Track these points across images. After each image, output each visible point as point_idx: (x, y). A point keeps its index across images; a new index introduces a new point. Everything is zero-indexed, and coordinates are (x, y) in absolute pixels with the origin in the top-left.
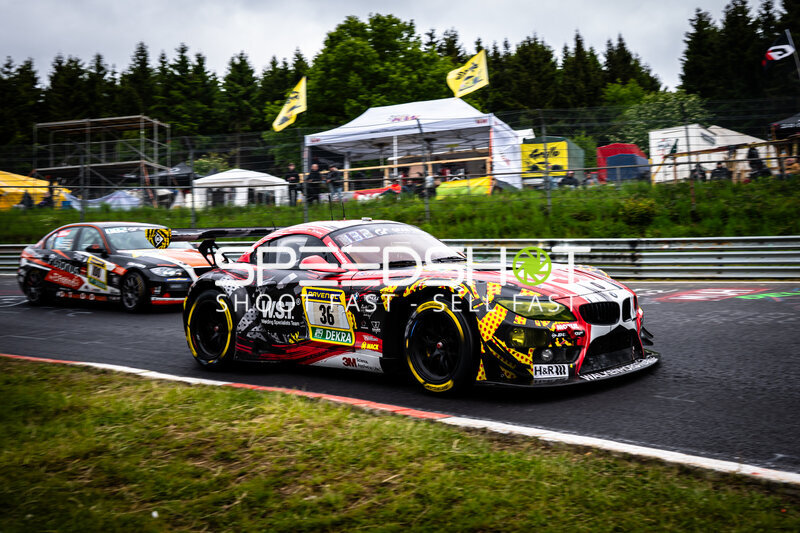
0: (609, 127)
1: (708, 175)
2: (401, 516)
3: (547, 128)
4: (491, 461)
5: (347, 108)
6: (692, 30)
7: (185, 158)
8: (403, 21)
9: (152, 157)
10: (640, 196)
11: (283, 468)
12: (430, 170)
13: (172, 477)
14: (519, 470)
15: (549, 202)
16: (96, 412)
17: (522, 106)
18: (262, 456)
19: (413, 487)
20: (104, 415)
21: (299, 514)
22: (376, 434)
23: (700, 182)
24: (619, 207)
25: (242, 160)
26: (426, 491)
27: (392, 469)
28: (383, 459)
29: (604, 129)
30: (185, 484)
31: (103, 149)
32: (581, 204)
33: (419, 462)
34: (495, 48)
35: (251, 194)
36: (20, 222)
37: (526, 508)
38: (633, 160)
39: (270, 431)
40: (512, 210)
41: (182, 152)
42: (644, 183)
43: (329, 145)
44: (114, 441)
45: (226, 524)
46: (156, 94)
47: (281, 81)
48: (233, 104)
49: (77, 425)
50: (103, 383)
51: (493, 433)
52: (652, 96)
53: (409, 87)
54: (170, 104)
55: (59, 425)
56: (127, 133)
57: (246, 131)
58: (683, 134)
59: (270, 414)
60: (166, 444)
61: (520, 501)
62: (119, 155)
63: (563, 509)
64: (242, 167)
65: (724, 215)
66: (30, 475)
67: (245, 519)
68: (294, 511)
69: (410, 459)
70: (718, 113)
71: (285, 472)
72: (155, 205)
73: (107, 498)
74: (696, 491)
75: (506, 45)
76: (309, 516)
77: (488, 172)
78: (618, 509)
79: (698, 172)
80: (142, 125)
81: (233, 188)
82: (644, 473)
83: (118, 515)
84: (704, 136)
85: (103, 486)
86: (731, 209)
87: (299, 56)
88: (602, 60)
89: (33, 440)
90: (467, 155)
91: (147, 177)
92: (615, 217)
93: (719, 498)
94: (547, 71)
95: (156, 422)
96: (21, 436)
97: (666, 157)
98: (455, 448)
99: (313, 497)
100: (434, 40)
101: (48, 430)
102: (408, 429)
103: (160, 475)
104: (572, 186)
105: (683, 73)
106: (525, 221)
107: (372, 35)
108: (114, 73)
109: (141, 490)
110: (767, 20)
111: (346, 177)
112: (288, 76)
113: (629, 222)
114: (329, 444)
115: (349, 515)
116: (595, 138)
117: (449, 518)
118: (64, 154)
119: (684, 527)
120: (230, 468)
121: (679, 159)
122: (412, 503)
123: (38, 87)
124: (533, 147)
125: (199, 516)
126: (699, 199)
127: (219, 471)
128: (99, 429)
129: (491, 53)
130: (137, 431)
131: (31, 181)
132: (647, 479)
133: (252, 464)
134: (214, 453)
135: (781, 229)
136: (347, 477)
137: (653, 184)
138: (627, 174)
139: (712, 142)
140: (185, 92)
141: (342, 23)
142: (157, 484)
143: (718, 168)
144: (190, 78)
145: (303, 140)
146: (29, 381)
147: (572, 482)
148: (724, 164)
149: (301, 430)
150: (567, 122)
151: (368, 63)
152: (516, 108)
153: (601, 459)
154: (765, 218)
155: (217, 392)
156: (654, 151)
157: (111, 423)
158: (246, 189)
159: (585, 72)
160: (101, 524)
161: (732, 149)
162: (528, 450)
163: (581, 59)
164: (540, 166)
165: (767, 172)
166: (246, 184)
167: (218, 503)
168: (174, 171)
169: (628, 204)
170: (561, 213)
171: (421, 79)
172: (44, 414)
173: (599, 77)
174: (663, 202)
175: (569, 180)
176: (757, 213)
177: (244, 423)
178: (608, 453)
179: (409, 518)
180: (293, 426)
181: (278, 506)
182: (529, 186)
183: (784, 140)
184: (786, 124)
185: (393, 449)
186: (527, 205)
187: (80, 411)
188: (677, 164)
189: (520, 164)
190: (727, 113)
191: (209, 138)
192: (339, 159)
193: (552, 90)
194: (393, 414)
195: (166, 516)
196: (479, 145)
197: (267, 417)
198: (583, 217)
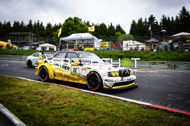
0: (116, 40)
1: (133, 50)
2: (73, 107)
3: (105, 40)
4: (90, 98)
5: (68, 34)
6: (132, 23)
7: (38, 41)
8: (79, 18)
9: (32, 40)
11: (52, 97)
12: (83, 46)
13: (32, 98)
14: (95, 100)
15: (104, 53)
16: (19, 86)
17: (100, 35)
18: (49, 95)
19: (76, 102)
20: (20, 86)
21: (55, 106)
22: (70, 92)
23: (132, 51)
24: (117, 54)
26: (78, 103)
27: (72, 98)
28: (71, 97)
30: (35, 99)
31: (22, 38)
32: (110, 53)
35: (50, 48)
36: (6, 51)
37: (96, 106)
38: (120, 46)
39: (51, 91)
41: (37, 40)
42: (122, 50)
43: (65, 40)
44: (22, 91)
45: (41, 107)
46: (33, 29)
47: (57, 28)
48: (47, 32)
49: (15, 88)
50: (20, 81)
52: (124, 35)
53: (80, 31)
54: (35, 31)
55: (12, 88)
56: (27, 36)
57: (49, 37)
58: (129, 42)
60: (31, 92)
62: (25, 40)
63: (102, 107)
64: (48, 43)
67: (45, 106)
68: (54, 105)
69: (76, 97)
70: (135, 39)
71: (53, 98)
72: (32, 49)
73: (20, 101)
74: (126, 105)
75: (98, 24)
76: (57, 106)
78: (112, 107)
79: (131, 49)
80: (30, 34)
81: (46, 47)
82: (117, 101)
83: (22, 104)
84: (133, 42)
85: (19, 99)
87: (60, 23)
88: (115, 28)
90: (90, 43)
91: (30, 44)
92: (116, 56)
93: (130, 106)
94: (105, 29)
95: (30, 88)
96: (5, 90)
97: (126, 46)
98: (84, 95)
99: (57, 103)
100: (85, 22)
101: (10, 89)
102: (76, 92)
107: (74, 20)
108: (25, 24)
109: (26, 100)
110: (145, 22)
111: (67, 46)
112: (58, 27)
114: (61, 94)
115: (64, 106)
116: (113, 42)
117: (82, 107)
118: (15, 39)
120: (43, 97)
121: (128, 46)
122: (75, 105)
123: (11, 26)
124: (102, 43)
125: (37, 105)
126: (131, 54)
127: (41, 97)
128: (19, 89)
129: (95, 25)
130: (26, 90)
132: (118, 102)
133: (47, 96)
134: (40, 94)
135: (145, 60)
136: (64, 100)
137: (123, 51)
138: (119, 49)
139: (134, 44)
140: (38, 29)
141: (69, 18)
142: (29, 99)
144: (39, 26)
145: (60, 39)
147: (104, 102)
148: (136, 48)
150: (108, 38)
151: (73, 25)
153: (110, 99)
155: (41, 83)
156: (124, 45)
157: (21, 88)
158: (49, 47)
159: (112, 30)
160: (19, 106)
161: (138, 45)
162: (97, 96)
163: (112, 27)
164: (103, 46)
165: (144, 50)
166: (49, 46)
167: (40, 103)
168: (36, 43)
169: (119, 54)
170: (106, 55)
171: (82, 29)
173: (115, 31)
174: (125, 54)
175: (108, 49)
176: (141, 57)
177: (46, 89)
178: (111, 97)
179: (75, 107)
180: (55, 90)
181: (51, 104)
182: (101, 50)
183: (147, 44)
184: (148, 41)
185: (73, 95)
186: (100, 53)
187: (16, 86)
188: (128, 47)
189: (99, 46)
190: (137, 39)
191: (42, 38)
192: (66, 43)
193: (106, 32)
194: (73, 89)
195: (31, 105)
196: (92, 42)
197: (50, 88)
198: (110, 56)
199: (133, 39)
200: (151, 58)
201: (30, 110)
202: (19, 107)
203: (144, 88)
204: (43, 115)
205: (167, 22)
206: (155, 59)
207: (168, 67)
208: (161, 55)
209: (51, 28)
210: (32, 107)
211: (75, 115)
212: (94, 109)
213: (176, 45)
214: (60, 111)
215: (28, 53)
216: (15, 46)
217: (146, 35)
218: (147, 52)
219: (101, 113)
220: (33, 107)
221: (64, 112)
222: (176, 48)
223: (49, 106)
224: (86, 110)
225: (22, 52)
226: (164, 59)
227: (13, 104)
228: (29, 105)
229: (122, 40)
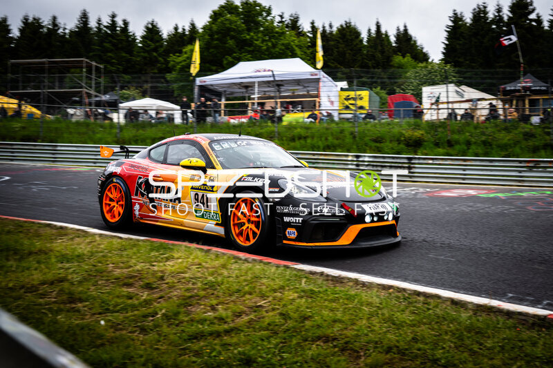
0: (396, 83)
1: (459, 118)
2: (271, 327)
3: (355, 82)
4: (329, 293)
5: (225, 62)
7: (113, 89)
9: (91, 87)
10: (415, 128)
11: (189, 294)
12: (279, 105)
13: (113, 299)
14: (347, 299)
15: (356, 130)
16: (58, 254)
17: (339, 66)
18: (174, 286)
19: (278, 309)
20: (62, 256)
21: (202, 324)
22: (251, 274)
23: (454, 121)
24: (402, 135)
25: (151, 92)
26: (287, 311)
27: (263, 296)
28: (257, 290)
29: (393, 84)
30: (123, 303)
31: (57, 80)
32: (377, 132)
33: (280, 292)
34: (324, 27)
37: (354, 324)
38: (411, 105)
39: (179, 270)
40: (332, 134)
41: (111, 85)
43: (212, 85)
44: (72, 273)
45: (151, 330)
46: (94, 45)
47: (181, 40)
48: (146, 55)
49: (44, 262)
50: (60, 235)
51: (328, 276)
52: (424, 64)
53: (266, 50)
55: (32, 263)
56: (73, 70)
57: (155, 73)
58: (445, 89)
59: (178, 258)
60: (107, 276)
61: (349, 319)
62: (68, 85)
63: (378, 325)
64: (151, 97)
65: (468, 143)
66: (14, 294)
67: (165, 326)
68: (198, 322)
69: (275, 291)
71: (191, 297)
72: (92, 120)
73: (68, 311)
75: (331, 27)
76: (208, 325)
77: (317, 108)
78: (413, 326)
80: (84, 65)
83: (77, 322)
84: (457, 92)
85: (64, 303)
86: (473, 140)
87: (192, 25)
89: (14, 271)
90: (304, 96)
91: (87, 100)
92: (399, 141)
93: (478, 320)
94: (357, 44)
95: (100, 262)
96: (5, 269)
97: (432, 104)
98: (304, 284)
99: (210, 314)
100: (284, 20)
101: (24, 265)
102: (272, 271)
103: (105, 297)
104: (372, 120)
106: (340, 141)
107: (243, 14)
108: (65, 29)
109: (91, 307)
110: (499, 20)
111: (223, 106)
112: (185, 38)
113: (408, 145)
114: (220, 279)
115: (235, 326)
116: (386, 90)
117: (303, 329)
118: (29, 82)
119: (457, 338)
120: (153, 293)
121: (441, 106)
122: (278, 320)
123: (11, 35)
124: (347, 93)
125: (133, 324)
126: (453, 132)
127: (145, 295)
128: (60, 265)
130: (87, 267)
131: (6, 99)
132: (430, 307)
133: (168, 291)
134: (142, 283)
135: (504, 153)
136: (233, 301)
137: (424, 121)
138: (408, 114)
139: (462, 96)
140: (114, 45)
142: (103, 302)
143: (465, 113)
144: (117, 35)
145: (195, 80)
146: (9, 232)
147: (383, 308)
148: (469, 111)
149: (199, 270)
150: (369, 78)
151: (240, 32)
152: (336, 67)
153: (399, 294)
154: (494, 146)
155: (141, 243)
156: (425, 100)
157: (68, 262)
159: (381, 46)
162: (351, 287)
163: (379, 38)
164: (351, 107)
165: (496, 117)
166: (154, 108)
167: (145, 316)
168: (106, 97)
169: (408, 133)
170: (364, 137)
171: (274, 46)
172: (21, 255)
173: (391, 51)
174: (429, 133)
175: (369, 116)
176: (489, 143)
177: (161, 264)
179: (276, 328)
180: (194, 267)
181: (186, 319)
182: (343, 118)
183: (508, 97)
184: (509, 87)
185: (263, 284)
186: (342, 131)
187: (46, 254)
188: (439, 109)
189: (339, 104)
190: (470, 78)
191: (129, 77)
192: (219, 95)
193: (359, 57)
194: (261, 261)
195: (110, 324)
196: (312, 91)
197: (176, 261)
198: (379, 140)
199: (455, 80)
200: (521, 148)
201: (112, 341)
202: (67, 331)
203: (514, 253)
204: (160, 362)
206: (535, 151)
209: (158, 41)
210: (118, 333)
211: (279, 358)
212: (349, 333)
214: (224, 342)
215: (79, 133)
216: (28, 109)
217: (503, 64)
218: (508, 126)
219: (377, 347)
221: (240, 349)
223: (180, 328)
224: (319, 338)
225: (56, 129)
227: (44, 324)
228: (106, 325)
229: (419, 85)
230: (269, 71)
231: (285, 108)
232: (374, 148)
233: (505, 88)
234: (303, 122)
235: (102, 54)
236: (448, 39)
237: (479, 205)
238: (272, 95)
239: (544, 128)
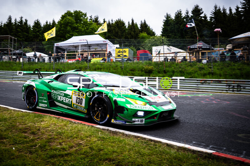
0: (140, 45)
1: (169, 60)
2: (85, 153)
3: (123, 45)
4: (111, 139)
5: (66, 36)
7: (20, 48)
9: (11, 47)
10: (149, 65)
11: (50, 137)
13: (18, 138)
15: (123, 65)
18: (44, 133)
19: (88, 145)
21: (56, 151)
23: (167, 62)
24: (143, 68)
25: (36, 49)
26: (92, 147)
30: (22, 140)
32: (132, 66)
33: (90, 138)
38: (147, 55)
39: (46, 126)
41: (19, 46)
42: (150, 62)
43: (61, 46)
44: (2, 126)
46: (13, 30)
47: (48, 27)
48: (34, 34)
51: (110, 131)
52: (153, 37)
53: (84, 31)
56: (5, 40)
57: (38, 41)
58: (163, 48)
60: (16, 128)
61: (120, 151)
62: (2, 46)
65: (174, 72)
67: (40, 151)
68: (54, 150)
70: (171, 43)
71: (51, 138)
76: (58, 151)
80: (9, 38)
83: (3, 148)
84: (168, 49)
86: (175, 70)
87: (54, 21)
90: (100, 51)
91: (10, 53)
92: (142, 71)
95: (13, 122)
97: (157, 54)
98: (100, 134)
99: (59, 146)
105: (162, 31)
106: (116, 71)
107: (74, 16)
108: (2, 23)
109: (9, 141)
110: (187, 17)
112: (51, 26)
114: (63, 131)
116: (136, 48)
120: (35, 136)
121: (161, 55)
122: (88, 150)
124: (119, 50)
125: (26, 150)
126: (166, 67)
127: (32, 137)
130: (8, 124)
133: (41, 135)
134: (30, 132)
135: (190, 76)
136: (69, 141)
137: (153, 62)
138: (146, 59)
139: (170, 51)
140: (21, 30)
142: (14, 140)
143: (172, 58)
144: (23, 26)
145: (54, 44)
147: (135, 147)
148: (174, 57)
149: (55, 126)
150: (128, 43)
151: (73, 24)
152: (114, 38)
154: (185, 73)
155: (31, 114)
156: (153, 53)
159: (134, 29)
161: (176, 53)
162: (121, 136)
163: (133, 25)
164: (121, 55)
165: (186, 60)
167: (32, 146)
168: (17, 51)
169: (146, 67)
171: (87, 29)
173: (138, 31)
174: (156, 67)
177: (39, 124)
179: (88, 154)
180: (53, 125)
181: (49, 148)
182: (117, 61)
183: (191, 51)
184: (192, 47)
186: (117, 66)
188: (160, 57)
189: (115, 54)
190: (174, 43)
192: (64, 50)
193: (124, 34)
194: (81, 123)
195: (17, 149)
196: (104, 48)
197: (45, 122)
198: (133, 70)
199: (167, 43)
200: (198, 74)
201: (17, 157)
205: (222, 16)
206: (204, 75)
207: (228, 87)
208: (215, 68)
209: (40, 28)
213: (239, 52)
214: (64, 160)
217: (189, 37)
218: (191, 64)
220: (21, 152)
222: (240, 57)
223: (47, 152)
224: (107, 159)
226: (220, 76)
228: (15, 150)
229: (151, 46)
230: (85, 40)
231: (92, 56)
232: (130, 73)
233: (190, 47)
234: (100, 62)
235: (17, 34)
236: (164, 26)
237: (178, 100)
238: (87, 50)
239: (209, 65)
